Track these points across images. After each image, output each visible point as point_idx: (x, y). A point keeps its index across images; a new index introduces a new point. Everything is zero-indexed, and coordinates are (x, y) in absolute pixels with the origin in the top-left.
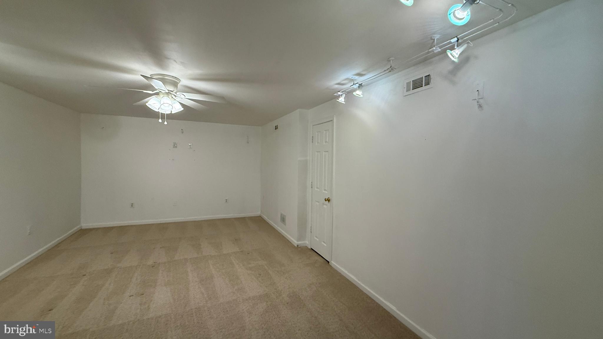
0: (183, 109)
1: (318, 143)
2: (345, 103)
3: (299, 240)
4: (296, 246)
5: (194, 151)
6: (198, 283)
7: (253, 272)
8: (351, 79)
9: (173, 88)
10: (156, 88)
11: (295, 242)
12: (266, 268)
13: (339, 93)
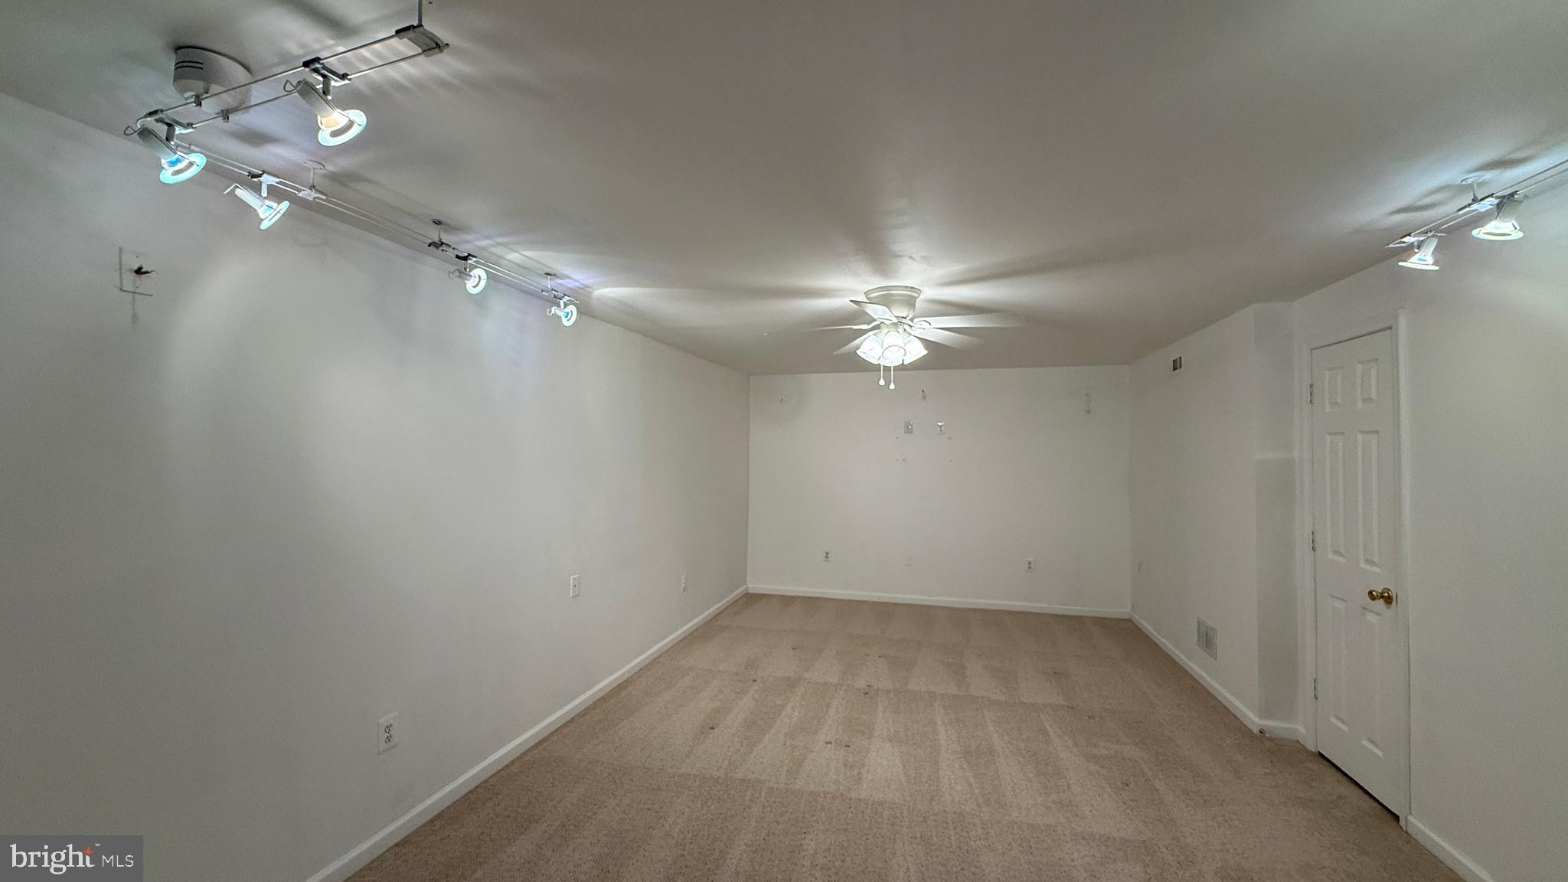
0: (926, 352)
1: (1334, 404)
2: (1437, 268)
3: (1266, 712)
4: (1256, 731)
5: (950, 438)
6: (960, 756)
7: (1104, 771)
8: (1461, 185)
9: (906, 309)
10: (876, 317)
11: (1254, 720)
12: (1146, 770)
13: (1406, 239)
